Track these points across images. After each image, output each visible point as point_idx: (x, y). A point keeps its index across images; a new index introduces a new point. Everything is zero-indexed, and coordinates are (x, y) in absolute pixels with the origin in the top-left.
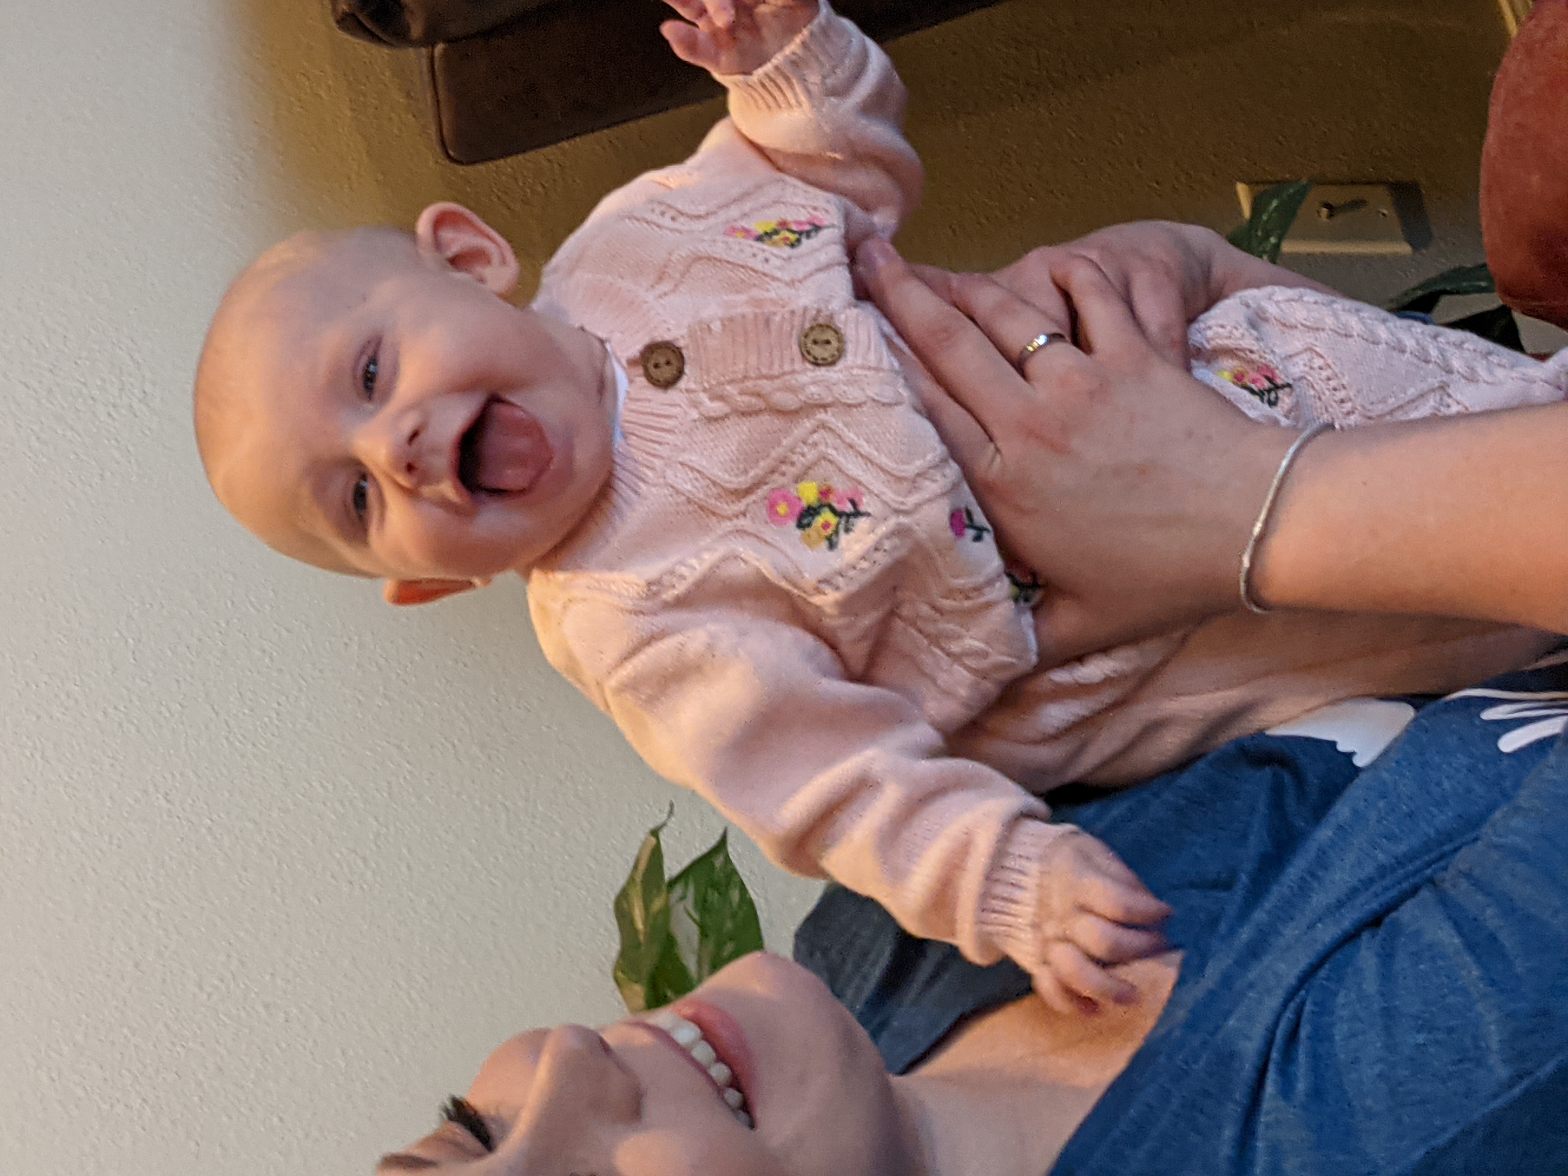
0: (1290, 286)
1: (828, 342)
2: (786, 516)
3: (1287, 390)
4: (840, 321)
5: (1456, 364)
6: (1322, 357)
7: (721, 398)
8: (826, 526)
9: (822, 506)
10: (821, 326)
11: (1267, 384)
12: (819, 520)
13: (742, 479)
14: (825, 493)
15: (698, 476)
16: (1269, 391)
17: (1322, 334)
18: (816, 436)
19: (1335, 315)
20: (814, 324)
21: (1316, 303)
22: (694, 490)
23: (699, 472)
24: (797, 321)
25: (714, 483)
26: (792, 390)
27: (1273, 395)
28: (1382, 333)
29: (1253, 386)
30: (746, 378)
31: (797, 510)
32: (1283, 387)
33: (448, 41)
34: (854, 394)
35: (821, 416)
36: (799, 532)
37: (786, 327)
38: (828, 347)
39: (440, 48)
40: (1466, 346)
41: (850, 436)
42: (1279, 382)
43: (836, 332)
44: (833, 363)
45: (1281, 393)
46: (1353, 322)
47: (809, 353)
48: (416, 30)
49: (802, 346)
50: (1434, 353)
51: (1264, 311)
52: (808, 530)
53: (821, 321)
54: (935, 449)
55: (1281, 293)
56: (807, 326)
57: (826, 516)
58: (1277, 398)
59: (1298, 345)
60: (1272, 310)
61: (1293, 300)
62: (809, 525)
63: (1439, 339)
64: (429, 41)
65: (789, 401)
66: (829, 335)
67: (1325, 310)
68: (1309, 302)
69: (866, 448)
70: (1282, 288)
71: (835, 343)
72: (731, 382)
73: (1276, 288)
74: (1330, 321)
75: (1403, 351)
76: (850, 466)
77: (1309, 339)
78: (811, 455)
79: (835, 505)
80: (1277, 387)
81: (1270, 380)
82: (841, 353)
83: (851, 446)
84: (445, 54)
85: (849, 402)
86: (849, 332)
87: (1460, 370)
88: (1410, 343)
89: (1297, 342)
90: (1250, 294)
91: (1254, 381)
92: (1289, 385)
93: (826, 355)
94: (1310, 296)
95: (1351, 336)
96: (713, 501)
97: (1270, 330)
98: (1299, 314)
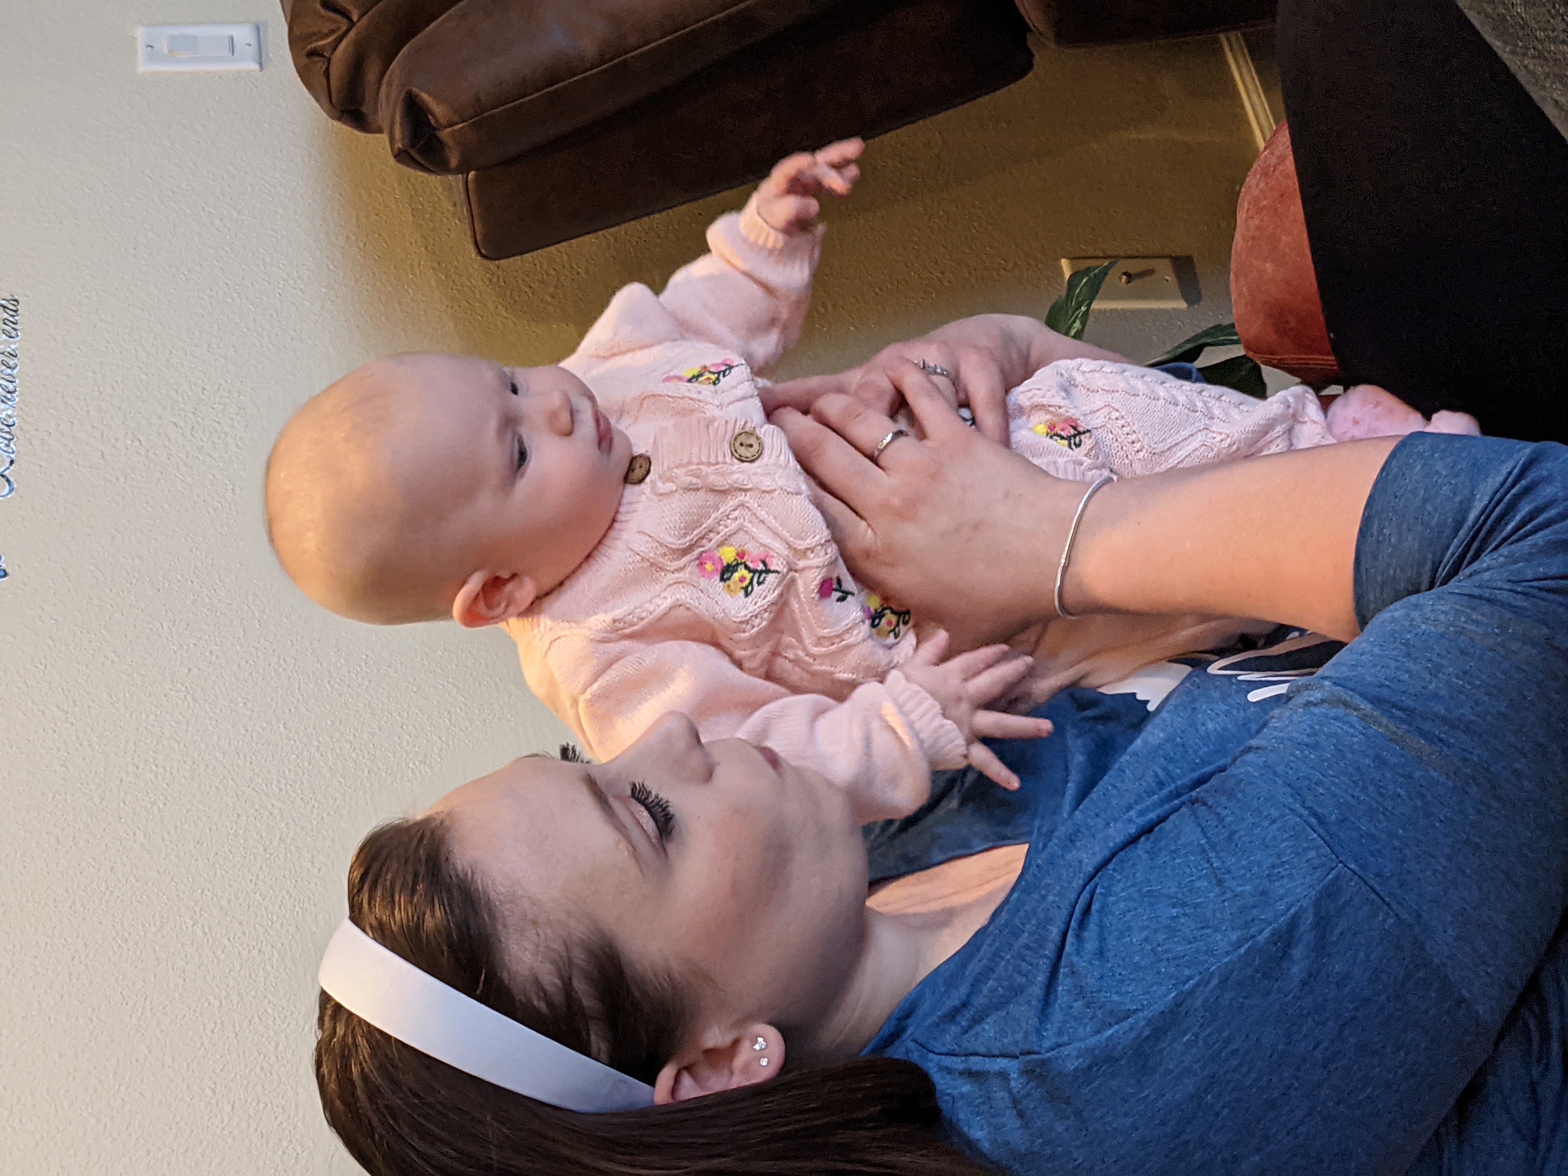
0: (1095, 359)
1: (751, 446)
2: (713, 572)
3: (1088, 435)
4: (760, 432)
5: (1216, 412)
6: (1117, 410)
7: (671, 480)
8: (742, 579)
9: (738, 565)
10: (746, 432)
11: (1072, 432)
12: (736, 576)
13: (682, 541)
14: (741, 555)
15: (650, 539)
16: (1075, 436)
17: (1117, 395)
18: (737, 513)
19: (1126, 380)
20: (741, 431)
21: (1111, 372)
22: (646, 551)
23: (650, 536)
24: (730, 427)
25: (661, 545)
26: (723, 475)
27: (1077, 439)
28: (1161, 392)
29: (1063, 433)
30: (690, 463)
31: (719, 567)
32: (1084, 433)
33: (477, 170)
34: (767, 483)
35: (742, 497)
36: (722, 584)
37: (721, 431)
38: (751, 449)
39: (472, 174)
40: (1223, 398)
41: (762, 514)
42: (1081, 429)
43: (758, 438)
44: (752, 461)
45: (1083, 437)
46: (1139, 385)
47: (736, 451)
48: (454, 162)
49: (732, 445)
50: (1200, 405)
51: (1074, 380)
52: (728, 582)
53: (747, 429)
54: (823, 533)
55: (1088, 364)
56: (737, 432)
57: (742, 572)
58: (1080, 441)
59: (1099, 404)
60: (1079, 379)
61: (1095, 371)
62: (729, 579)
63: (1203, 394)
64: (463, 168)
65: (721, 483)
66: (752, 440)
67: (1118, 377)
68: (1107, 373)
69: (774, 523)
70: (1088, 360)
71: (756, 446)
72: (679, 466)
73: (1083, 360)
74: (1122, 385)
75: (1176, 404)
76: (761, 536)
77: (1108, 398)
78: (734, 526)
79: (749, 564)
80: (1080, 433)
81: (1075, 428)
82: (760, 454)
83: (762, 522)
84: (477, 179)
85: (764, 488)
86: (767, 442)
87: (1220, 416)
88: (1181, 398)
89: (1098, 401)
90: (1065, 364)
91: (1063, 430)
92: (1088, 431)
93: (749, 455)
94: (1109, 367)
95: (1138, 395)
96: (660, 559)
97: (1079, 394)
98: (1099, 381)
